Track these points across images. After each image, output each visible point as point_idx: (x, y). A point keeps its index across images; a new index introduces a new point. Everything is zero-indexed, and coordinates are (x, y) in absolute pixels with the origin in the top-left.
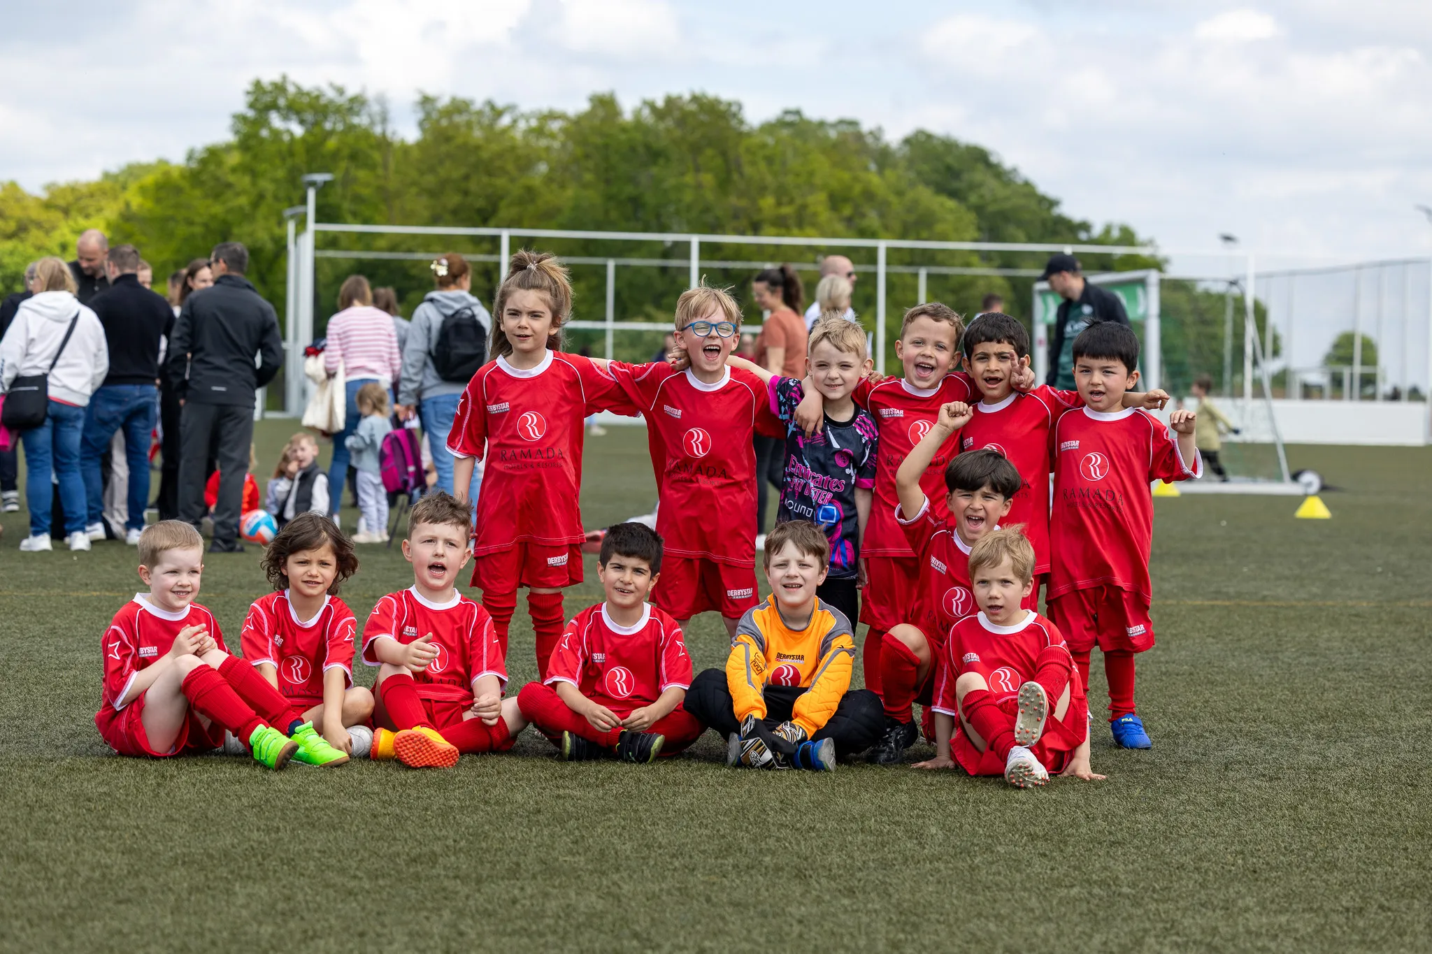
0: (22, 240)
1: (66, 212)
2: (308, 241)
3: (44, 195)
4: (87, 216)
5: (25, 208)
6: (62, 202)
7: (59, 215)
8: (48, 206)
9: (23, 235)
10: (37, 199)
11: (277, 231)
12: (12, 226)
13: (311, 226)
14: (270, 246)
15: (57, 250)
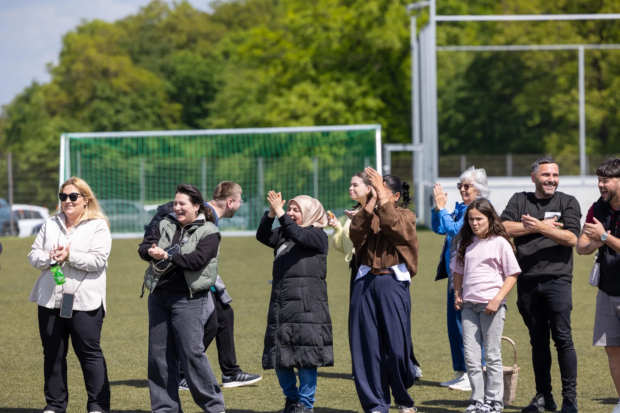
0: (193, 50)
1: (229, 24)
2: (430, 33)
3: (210, 11)
4: (245, 28)
5: (193, 23)
6: (225, 16)
7: (223, 27)
8: (213, 19)
9: (192, 46)
10: (204, 15)
11: (404, 33)
12: (183, 38)
13: (434, 18)
14: (398, 45)
15: (221, 58)
